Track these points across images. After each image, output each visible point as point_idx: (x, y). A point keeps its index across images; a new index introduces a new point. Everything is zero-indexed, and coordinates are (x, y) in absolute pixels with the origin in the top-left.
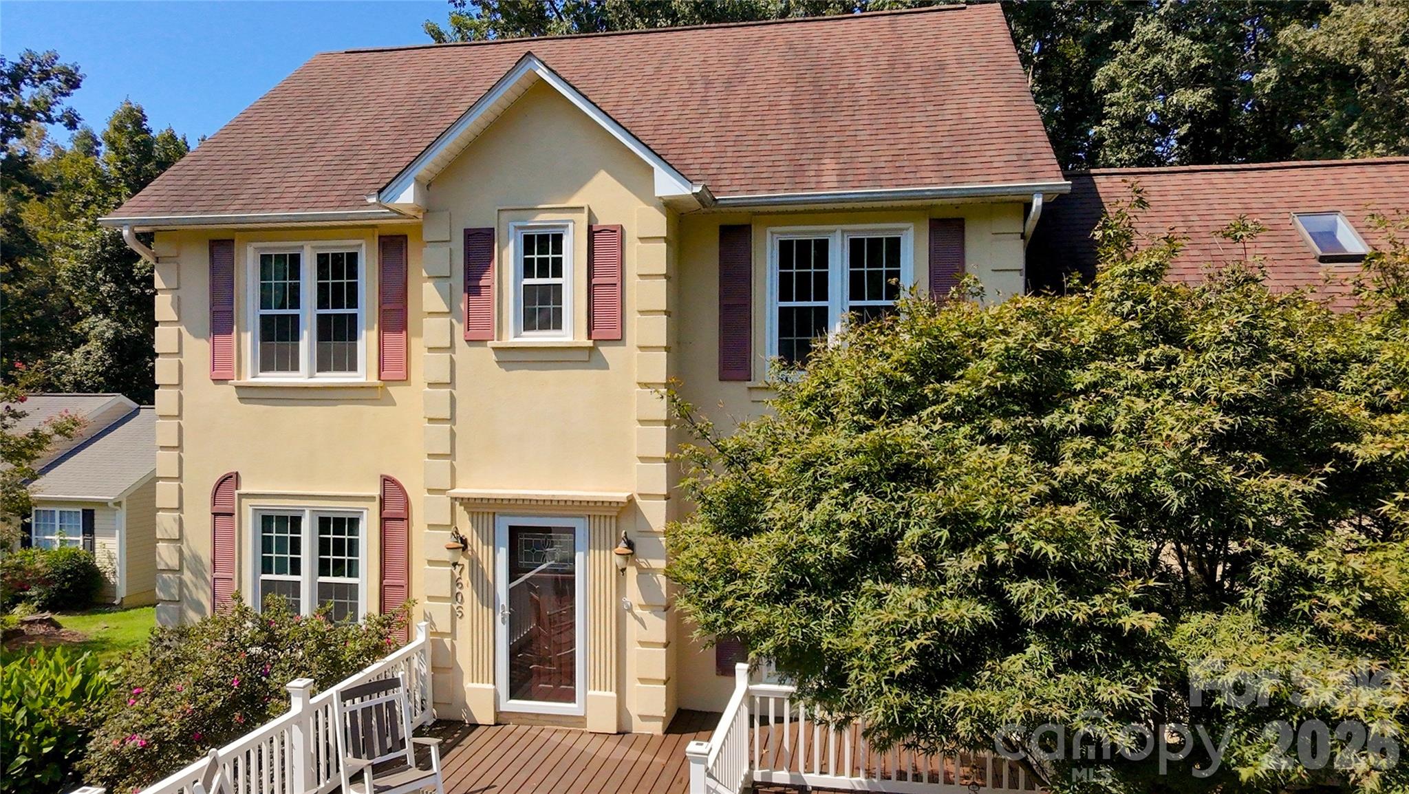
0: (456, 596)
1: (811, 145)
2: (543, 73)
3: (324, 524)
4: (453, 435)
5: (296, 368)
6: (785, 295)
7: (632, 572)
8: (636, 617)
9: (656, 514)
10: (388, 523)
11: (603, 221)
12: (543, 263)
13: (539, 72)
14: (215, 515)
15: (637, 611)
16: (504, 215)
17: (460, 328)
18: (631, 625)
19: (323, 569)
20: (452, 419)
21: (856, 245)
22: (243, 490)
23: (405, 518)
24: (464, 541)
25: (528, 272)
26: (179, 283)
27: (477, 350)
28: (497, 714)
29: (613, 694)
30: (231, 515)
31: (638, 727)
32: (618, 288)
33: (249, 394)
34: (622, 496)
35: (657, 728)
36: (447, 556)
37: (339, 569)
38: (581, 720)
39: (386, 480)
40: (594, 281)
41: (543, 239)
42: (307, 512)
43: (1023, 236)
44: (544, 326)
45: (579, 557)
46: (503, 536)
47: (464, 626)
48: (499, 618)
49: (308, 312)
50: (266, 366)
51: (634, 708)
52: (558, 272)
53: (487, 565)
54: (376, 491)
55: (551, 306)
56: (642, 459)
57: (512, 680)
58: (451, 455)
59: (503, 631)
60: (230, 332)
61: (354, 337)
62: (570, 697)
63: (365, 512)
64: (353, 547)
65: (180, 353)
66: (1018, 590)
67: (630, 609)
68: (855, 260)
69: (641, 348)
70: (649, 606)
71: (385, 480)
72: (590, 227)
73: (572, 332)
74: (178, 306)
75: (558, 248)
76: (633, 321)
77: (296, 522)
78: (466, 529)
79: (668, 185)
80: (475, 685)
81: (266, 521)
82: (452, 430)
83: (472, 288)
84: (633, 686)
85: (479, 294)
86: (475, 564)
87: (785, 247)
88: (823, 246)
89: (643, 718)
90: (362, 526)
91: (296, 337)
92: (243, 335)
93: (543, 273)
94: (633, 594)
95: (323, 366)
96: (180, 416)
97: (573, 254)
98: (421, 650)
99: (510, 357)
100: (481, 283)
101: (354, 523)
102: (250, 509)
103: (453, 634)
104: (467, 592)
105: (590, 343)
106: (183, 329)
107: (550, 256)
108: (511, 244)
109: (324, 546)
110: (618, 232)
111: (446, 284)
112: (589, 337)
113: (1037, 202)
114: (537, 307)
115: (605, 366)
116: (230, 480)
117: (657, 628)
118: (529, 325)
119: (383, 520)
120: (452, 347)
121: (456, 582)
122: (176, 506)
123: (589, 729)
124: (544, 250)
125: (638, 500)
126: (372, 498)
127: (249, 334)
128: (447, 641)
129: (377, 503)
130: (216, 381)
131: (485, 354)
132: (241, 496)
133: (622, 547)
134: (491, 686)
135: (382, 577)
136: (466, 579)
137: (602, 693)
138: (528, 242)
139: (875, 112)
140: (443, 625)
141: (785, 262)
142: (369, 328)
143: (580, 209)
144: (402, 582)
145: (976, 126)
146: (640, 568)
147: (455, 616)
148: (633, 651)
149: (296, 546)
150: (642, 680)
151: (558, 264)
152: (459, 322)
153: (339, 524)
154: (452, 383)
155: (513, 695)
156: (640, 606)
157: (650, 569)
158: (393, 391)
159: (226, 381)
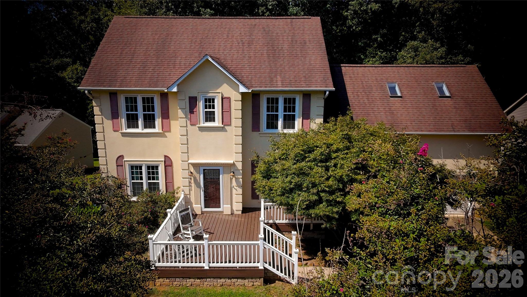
0: (190, 186)
1: (274, 71)
2: (210, 59)
3: (148, 167)
4: (188, 148)
5: (137, 127)
6: (268, 110)
7: (234, 179)
8: (235, 189)
9: (239, 166)
10: (167, 167)
11: (225, 96)
12: (210, 106)
13: (209, 59)
14: (117, 166)
15: (235, 187)
16: (199, 93)
17: (188, 122)
18: (234, 191)
19: (149, 179)
20: (187, 144)
21: (285, 99)
22: (125, 160)
23: (171, 165)
24: (192, 173)
25: (206, 108)
26: (100, 104)
27: (193, 127)
28: (202, 212)
29: (230, 206)
30: (122, 166)
31: (236, 212)
32: (229, 113)
33: (125, 135)
34: (232, 162)
35: (240, 212)
36: (188, 176)
37: (153, 179)
38: (222, 212)
39: (166, 156)
40: (223, 111)
41: (210, 100)
42: (144, 165)
43: (324, 98)
44: (210, 121)
45: (221, 176)
46: (202, 171)
47: (193, 193)
48: (201, 190)
49: (140, 113)
50: (129, 127)
51: (234, 209)
52: (214, 108)
53: (198, 178)
54: (163, 159)
55: (212, 116)
56: (236, 153)
57: (205, 204)
58: (188, 153)
59: (202, 193)
60: (118, 118)
61: (154, 119)
62: (219, 207)
63: (160, 164)
64: (157, 173)
65: (103, 124)
66: (322, 194)
67: (233, 187)
68: (285, 103)
69: (235, 127)
70: (238, 186)
72: (222, 97)
73: (217, 123)
74: (101, 111)
75: (213, 102)
76: (233, 120)
77: (141, 168)
78: (192, 170)
79: (243, 89)
80: (196, 206)
81: (132, 167)
82: (187, 147)
83: (192, 112)
84: (234, 204)
85: (194, 114)
86: (195, 178)
87: (268, 99)
88: (277, 99)
89: (237, 210)
90: (159, 168)
91: (137, 119)
92: (122, 119)
93: (210, 108)
94: (234, 183)
95: (145, 127)
96: (104, 140)
97: (218, 103)
98: (183, 199)
99: (202, 129)
100: (194, 110)
101: (157, 167)
102: (128, 165)
103: (190, 194)
104: (193, 185)
105: (223, 126)
106: (103, 117)
107: (212, 104)
108: (202, 101)
109: (149, 173)
110: (229, 98)
111: (185, 110)
112: (222, 124)
113: (327, 93)
114: (208, 116)
115: (226, 131)
116: (121, 157)
117: (240, 191)
118: (207, 121)
119: (165, 166)
120: (187, 126)
121: (190, 182)
122: (105, 164)
123: (224, 213)
124: (210, 102)
125: (235, 162)
126: (162, 161)
127: (124, 119)
128: (188, 196)
129: (164, 162)
130: (114, 131)
131: (196, 128)
132: (125, 161)
133: (232, 174)
134: (200, 206)
135: (166, 180)
136: (192, 181)
137: (227, 206)
138: (206, 100)
139: (289, 59)
140: (187, 192)
141: (268, 103)
142: (159, 118)
143: (219, 93)
144: (171, 181)
145: (314, 67)
146: (236, 178)
147: (190, 190)
148: (234, 196)
149: (141, 173)
150: (236, 202)
151: (214, 106)
152: (188, 120)
153: (153, 167)
154: (187, 135)
155: (205, 207)
156: (236, 186)
157: (238, 178)
158: (166, 134)
159: (118, 131)
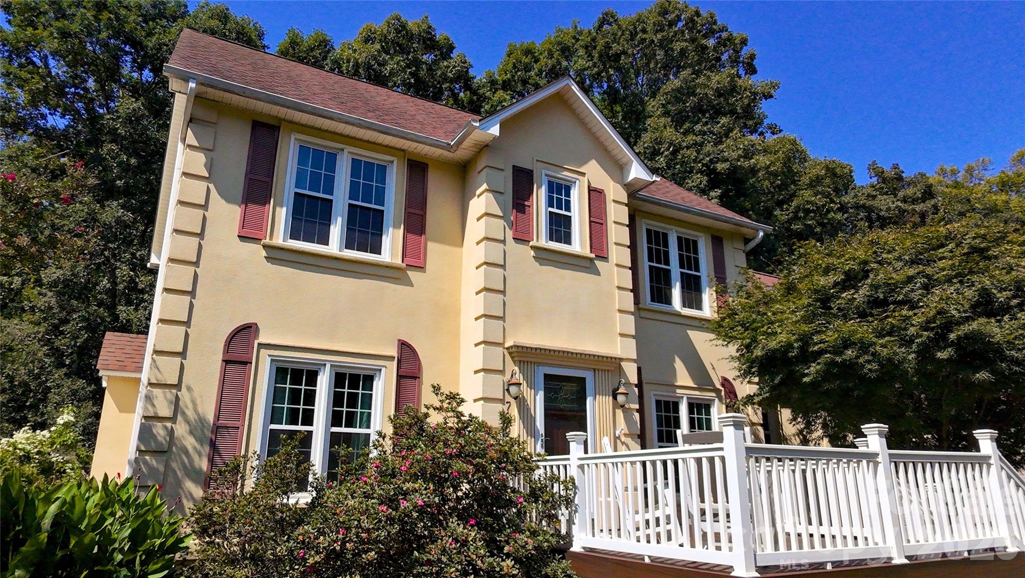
3: (339, 379)
4: (504, 303)
5: (326, 241)
6: (650, 258)
8: (623, 443)
9: (631, 372)
10: (404, 380)
11: (595, 185)
12: (559, 201)
14: (227, 362)
15: (623, 439)
16: (539, 165)
17: (510, 231)
19: (336, 419)
20: (504, 293)
21: (680, 240)
22: (263, 339)
23: (416, 376)
25: (551, 205)
26: (214, 146)
27: (521, 247)
30: (248, 362)
32: (603, 227)
33: (276, 255)
37: (351, 421)
40: (593, 220)
41: (559, 186)
42: (328, 366)
43: (744, 252)
44: (561, 240)
45: (588, 400)
46: (541, 381)
49: (341, 199)
52: (568, 209)
53: (530, 404)
54: (394, 352)
55: (563, 229)
56: (622, 335)
58: (503, 318)
60: (266, 203)
61: (378, 228)
63: (383, 370)
64: (367, 402)
65: (205, 207)
67: (619, 438)
68: (680, 247)
69: (617, 265)
70: (631, 435)
71: (402, 344)
72: (589, 187)
73: (578, 247)
74: (210, 166)
75: (568, 194)
76: (612, 248)
77: (313, 377)
79: (640, 173)
81: (281, 372)
82: (503, 299)
83: (519, 206)
85: (524, 212)
87: (649, 232)
88: (666, 236)
90: (378, 383)
91: (327, 217)
92: (278, 209)
93: (559, 207)
94: (622, 427)
95: (351, 244)
96: (196, 264)
97: (578, 199)
99: (543, 255)
100: (526, 203)
101: (369, 380)
102: (269, 359)
105: (593, 256)
106: (211, 186)
107: (563, 198)
108: (542, 185)
109: (337, 399)
110: (602, 193)
111: (500, 197)
112: (591, 252)
113: (760, 233)
114: (554, 228)
115: (598, 273)
116: (247, 331)
118: (553, 237)
119: (400, 377)
120: (504, 241)
122: (180, 349)
124: (559, 192)
125: (621, 362)
126: (392, 358)
127: (284, 209)
129: (395, 362)
130: (242, 238)
131: (527, 250)
132: (259, 346)
136: (514, 412)
138: (551, 185)
141: (649, 240)
142: (396, 226)
143: (584, 174)
149: (310, 398)
151: (568, 203)
152: (510, 226)
153: (354, 380)
154: (504, 266)
156: (625, 435)
157: (630, 409)
158: (412, 275)
159: (256, 240)
